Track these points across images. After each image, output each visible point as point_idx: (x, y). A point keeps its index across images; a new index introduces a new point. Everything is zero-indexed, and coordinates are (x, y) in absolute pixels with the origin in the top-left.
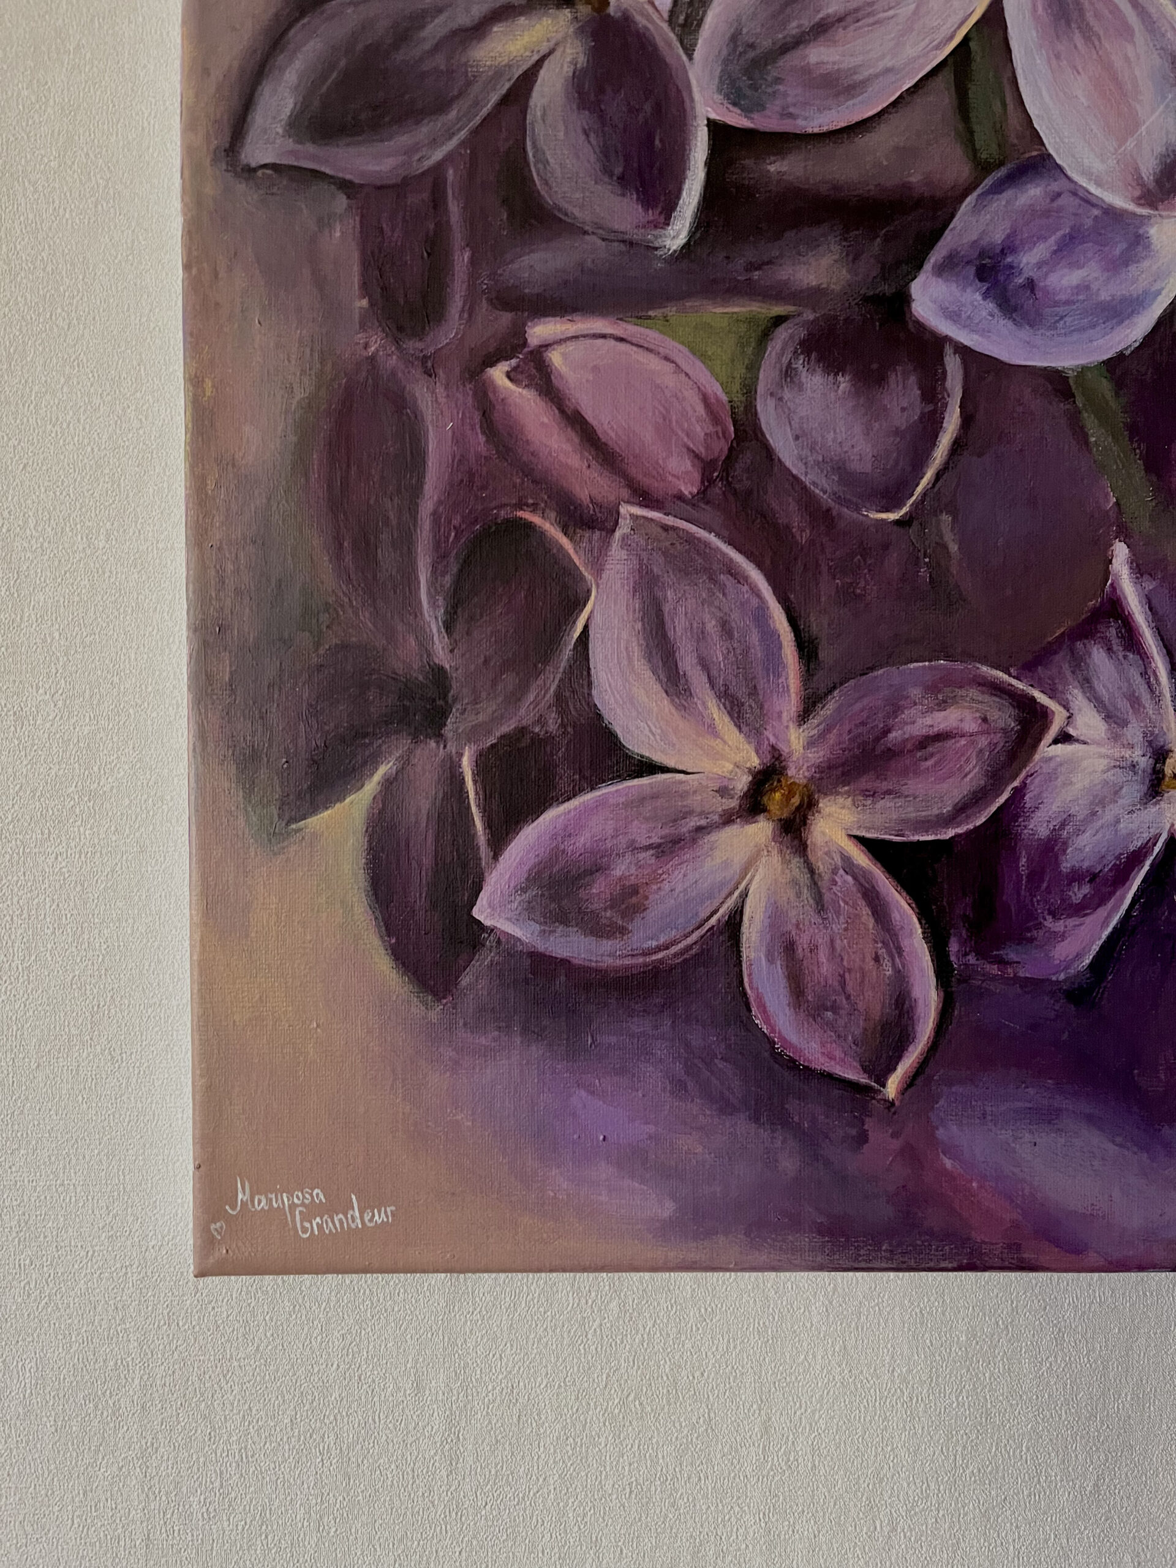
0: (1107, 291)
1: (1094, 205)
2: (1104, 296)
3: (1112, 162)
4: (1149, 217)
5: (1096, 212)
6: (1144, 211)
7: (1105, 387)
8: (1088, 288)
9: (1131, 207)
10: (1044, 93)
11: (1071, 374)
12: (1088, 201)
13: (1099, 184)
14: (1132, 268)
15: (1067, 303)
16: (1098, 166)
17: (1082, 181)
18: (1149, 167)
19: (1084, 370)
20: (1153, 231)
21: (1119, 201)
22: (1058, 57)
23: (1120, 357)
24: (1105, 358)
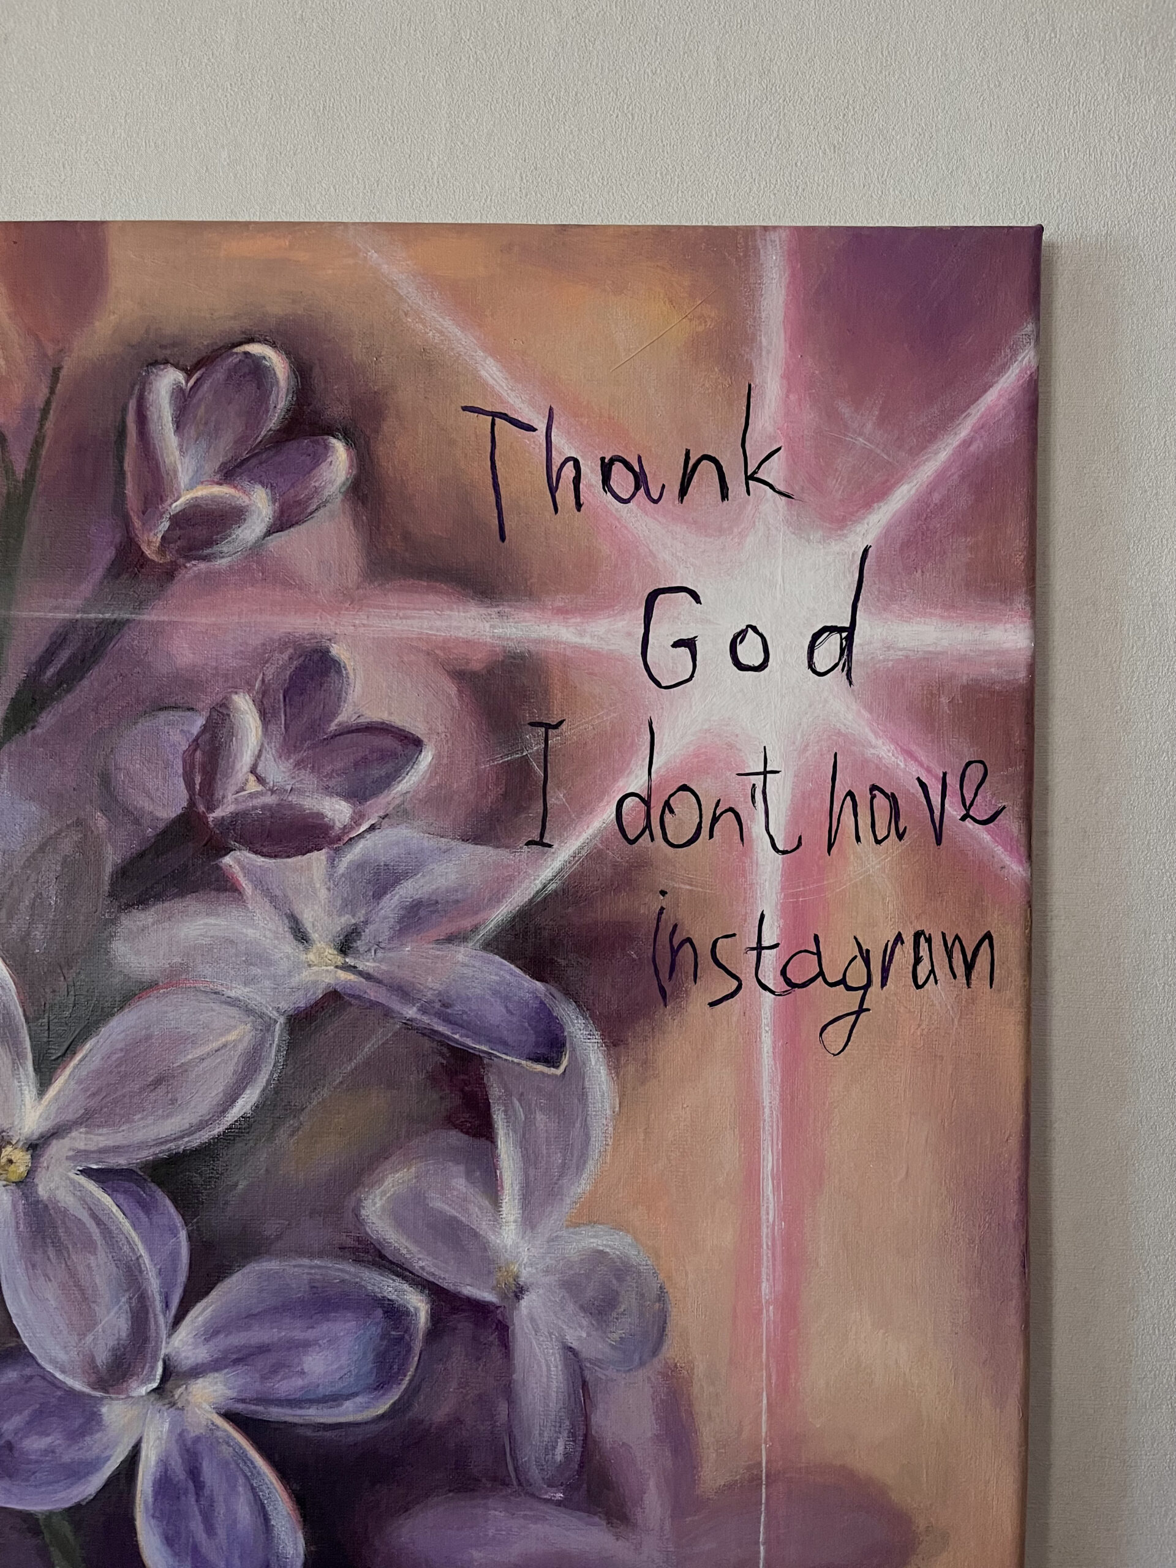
0: (69, 1456)
1: (58, 1388)
2: (66, 1459)
3: (74, 1354)
4: (102, 1398)
5: (59, 1393)
6: (98, 1394)
7: (66, 1529)
8: (53, 1452)
9: (87, 1390)
10: (22, 1296)
11: (40, 1516)
12: (54, 1383)
13: (63, 1372)
14: (88, 1438)
15: (37, 1462)
16: (62, 1356)
17: (49, 1368)
18: (102, 1357)
19: (50, 1515)
20: (104, 1410)
21: (78, 1385)
22: (34, 1266)
23: (78, 1506)
24: (67, 1506)
